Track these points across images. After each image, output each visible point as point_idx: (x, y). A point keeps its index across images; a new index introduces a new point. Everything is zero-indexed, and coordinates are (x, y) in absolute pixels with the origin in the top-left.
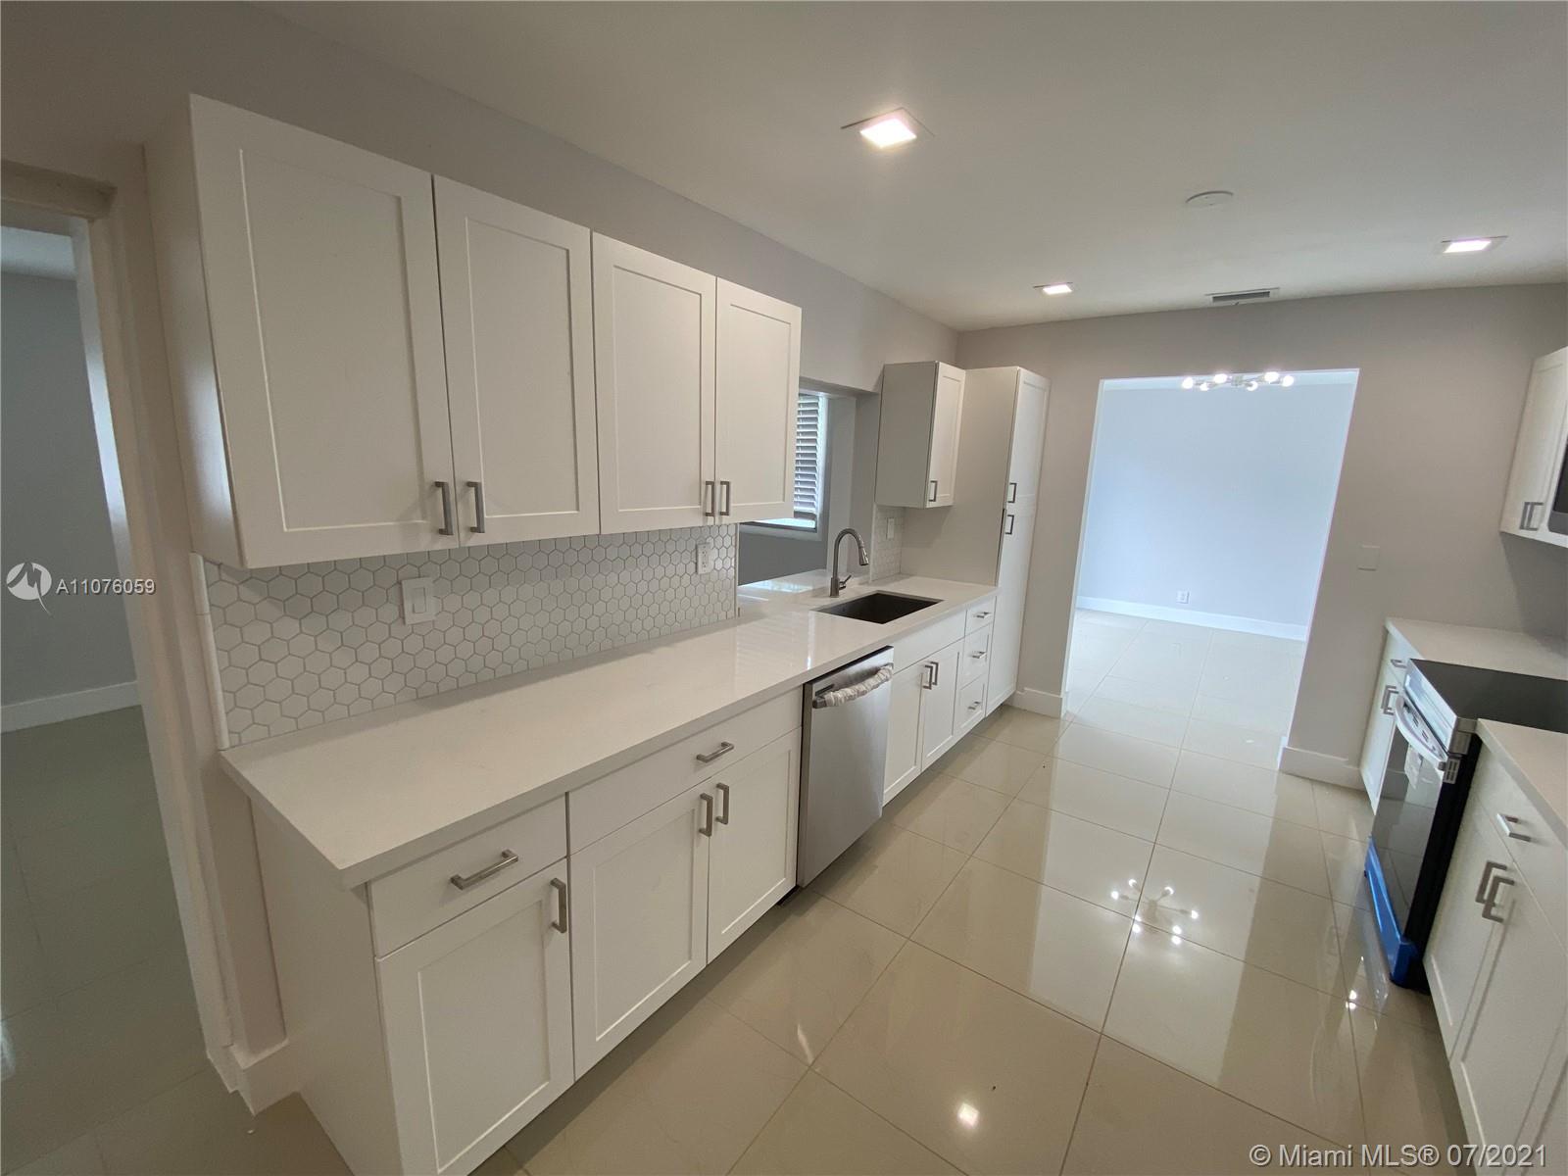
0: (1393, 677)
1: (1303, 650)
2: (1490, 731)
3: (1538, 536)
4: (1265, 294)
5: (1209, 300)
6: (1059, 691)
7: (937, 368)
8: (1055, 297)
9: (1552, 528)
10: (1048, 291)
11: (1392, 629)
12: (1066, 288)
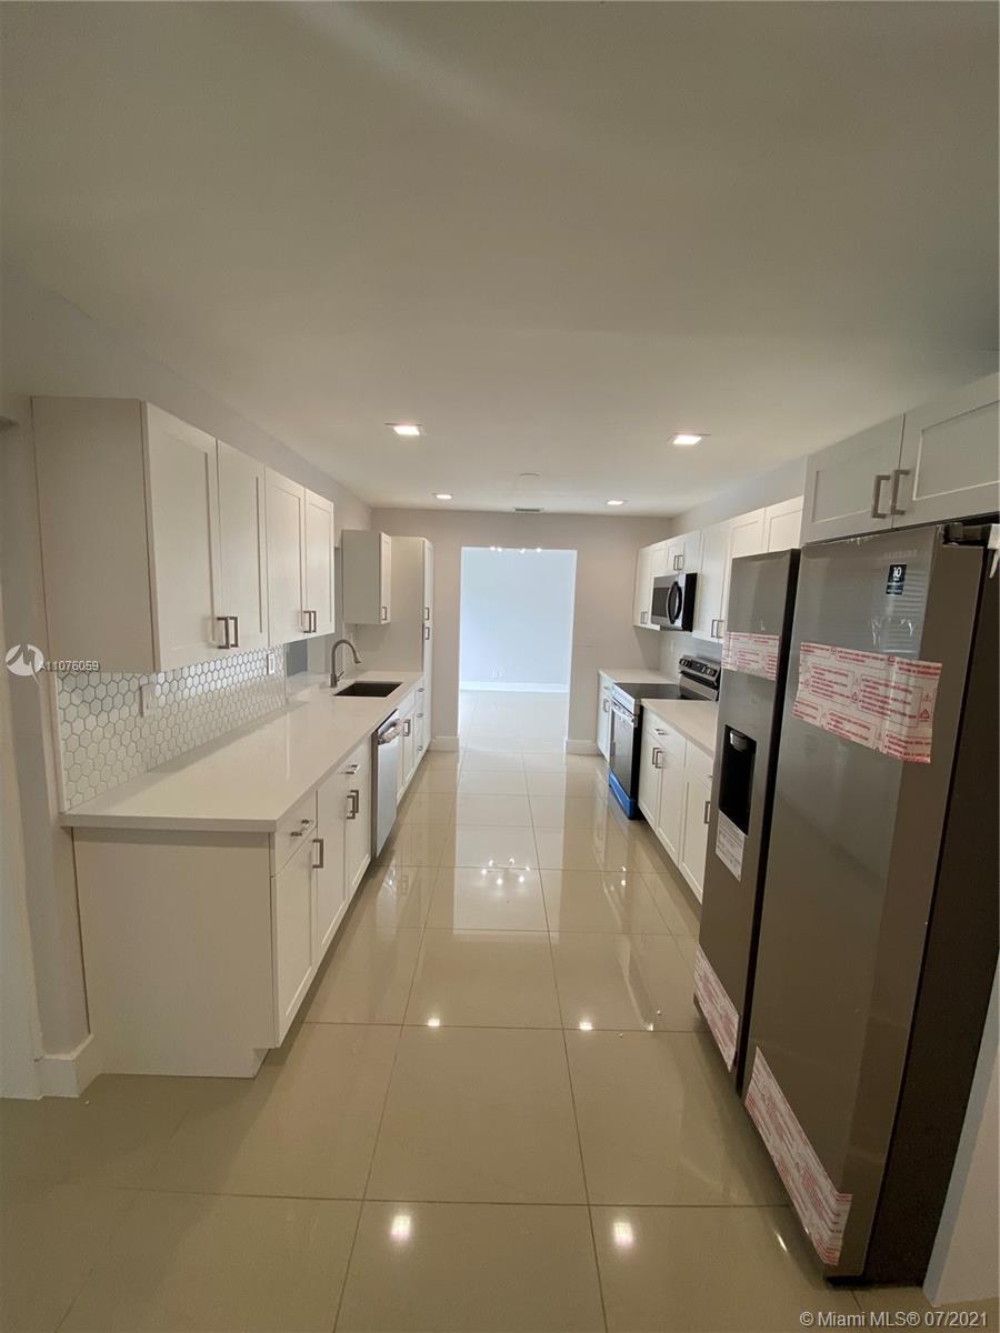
0: (604, 695)
1: (568, 696)
2: (646, 702)
3: (647, 626)
4: (537, 510)
5: (513, 510)
6: (456, 734)
7: (380, 535)
8: (441, 500)
9: (653, 623)
10: (439, 496)
11: (601, 673)
12: (449, 497)
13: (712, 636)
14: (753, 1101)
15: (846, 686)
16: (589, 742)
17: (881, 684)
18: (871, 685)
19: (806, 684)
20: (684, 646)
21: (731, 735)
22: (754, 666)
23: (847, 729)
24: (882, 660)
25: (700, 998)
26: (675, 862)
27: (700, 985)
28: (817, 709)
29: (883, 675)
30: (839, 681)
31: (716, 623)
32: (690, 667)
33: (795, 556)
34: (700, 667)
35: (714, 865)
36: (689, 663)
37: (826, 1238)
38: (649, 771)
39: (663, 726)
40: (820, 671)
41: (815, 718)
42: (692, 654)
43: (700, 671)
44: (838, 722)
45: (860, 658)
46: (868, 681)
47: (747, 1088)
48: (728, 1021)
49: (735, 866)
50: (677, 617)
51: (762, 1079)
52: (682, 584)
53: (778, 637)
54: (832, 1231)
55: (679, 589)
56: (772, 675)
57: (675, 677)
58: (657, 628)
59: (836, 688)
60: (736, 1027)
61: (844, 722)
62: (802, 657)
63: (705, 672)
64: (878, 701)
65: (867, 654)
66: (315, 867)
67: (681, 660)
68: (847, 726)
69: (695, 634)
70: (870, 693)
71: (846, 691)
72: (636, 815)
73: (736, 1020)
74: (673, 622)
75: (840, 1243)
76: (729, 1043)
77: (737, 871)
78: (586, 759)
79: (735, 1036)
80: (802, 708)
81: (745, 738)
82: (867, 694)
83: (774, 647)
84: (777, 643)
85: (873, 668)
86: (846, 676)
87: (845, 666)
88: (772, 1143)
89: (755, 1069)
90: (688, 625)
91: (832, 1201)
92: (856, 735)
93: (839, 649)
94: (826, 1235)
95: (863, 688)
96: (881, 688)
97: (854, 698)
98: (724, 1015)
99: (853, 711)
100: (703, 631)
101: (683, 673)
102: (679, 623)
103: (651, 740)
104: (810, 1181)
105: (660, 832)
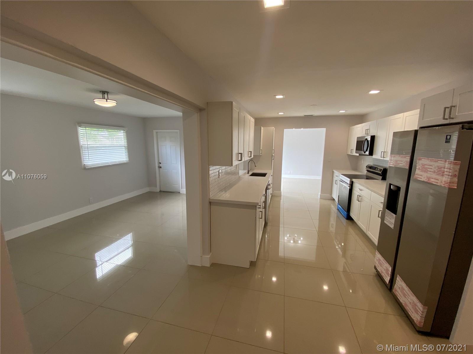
0: (336, 179)
1: (321, 179)
2: (354, 180)
3: (353, 154)
4: (312, 115)
5: (303, 116)
6: (280, 191)
7: (261, 127)
8: (280, 114)
9: (356, 153)
10: (279, 114)
11: (334, 171)
12: (283, 113)
13: (381, 157)
14: (396, 290)
15: (432, 169)
16: (328, 195)
17: (443, 168)
18: (439, 168)
19: (419, 169)
20: (368, 161)
21: (392, 186)
22: (401, 165)
23: (432, 181)
24: (443, 161)
25: (377, 266)
26: (365, 232)
27: (377, 262)
28: (422, 176)
29: (443, 165)
30: (429, 167)
31: (383, 153)
32: (370, 169)
33: (416, 132)
34: (375, 168)
35: (383, 226)
36: (371, 167)
37: (419, 319)
38: (355, 203)
39: (362, 188)
40: (423, 165)
41: (421, 178)
42: (371, 164)
43: (375, 170)
44: (429, 179)
45: (437, 161)
46: (439, 167)
47: (394, 287)
48: (387, 270)
49: (391, 225)
50: (367, 151)
51: (400, 284)
52: (369, 139)
53: (409, 156)
54: (421, 317)
55: (368, 141)
56: (407, 167)
57: (365, 172)
58: (358, 155)
59: (429, 170)
60: (390, 271)
61: (431, 179)
62: (417, 161)
63: (377, 170)
64: (442, 172)
65: (439, 160)
66: (260, 218)
67: (367, 166)
68: (432, 180)
69: (374, 156)
70: (439, 170)
71: (432, 170)
72: (349, 218)
73: (390, 269)
74: (365, 152)
75: (423, 321)
76: (387, 276)
77: (392, 226)
78: (327, 201)
79: (390, 273)
80: (417, 176)
81: (397, 186)
82: (438, 171)
83: (408, 159)
84: (409, 158)
85: (440, 163)
86: (432, 166)
87: (432, 163)
88: (402, 299)
89: (397, 281)
90: (371, 153)
91: (421, 309)
92: (434, 182)
93: (430, 159)
94: (419, 318)
95: (437, 169)
96: (443, 169)
97: (434, 172)
98: (386, 269)
99: (434, 176)
100: (377, 155)
101: (367, 170)
102: (367, 153)
103: (356, 192)
104: (414, 305)
105: (359, 223)
